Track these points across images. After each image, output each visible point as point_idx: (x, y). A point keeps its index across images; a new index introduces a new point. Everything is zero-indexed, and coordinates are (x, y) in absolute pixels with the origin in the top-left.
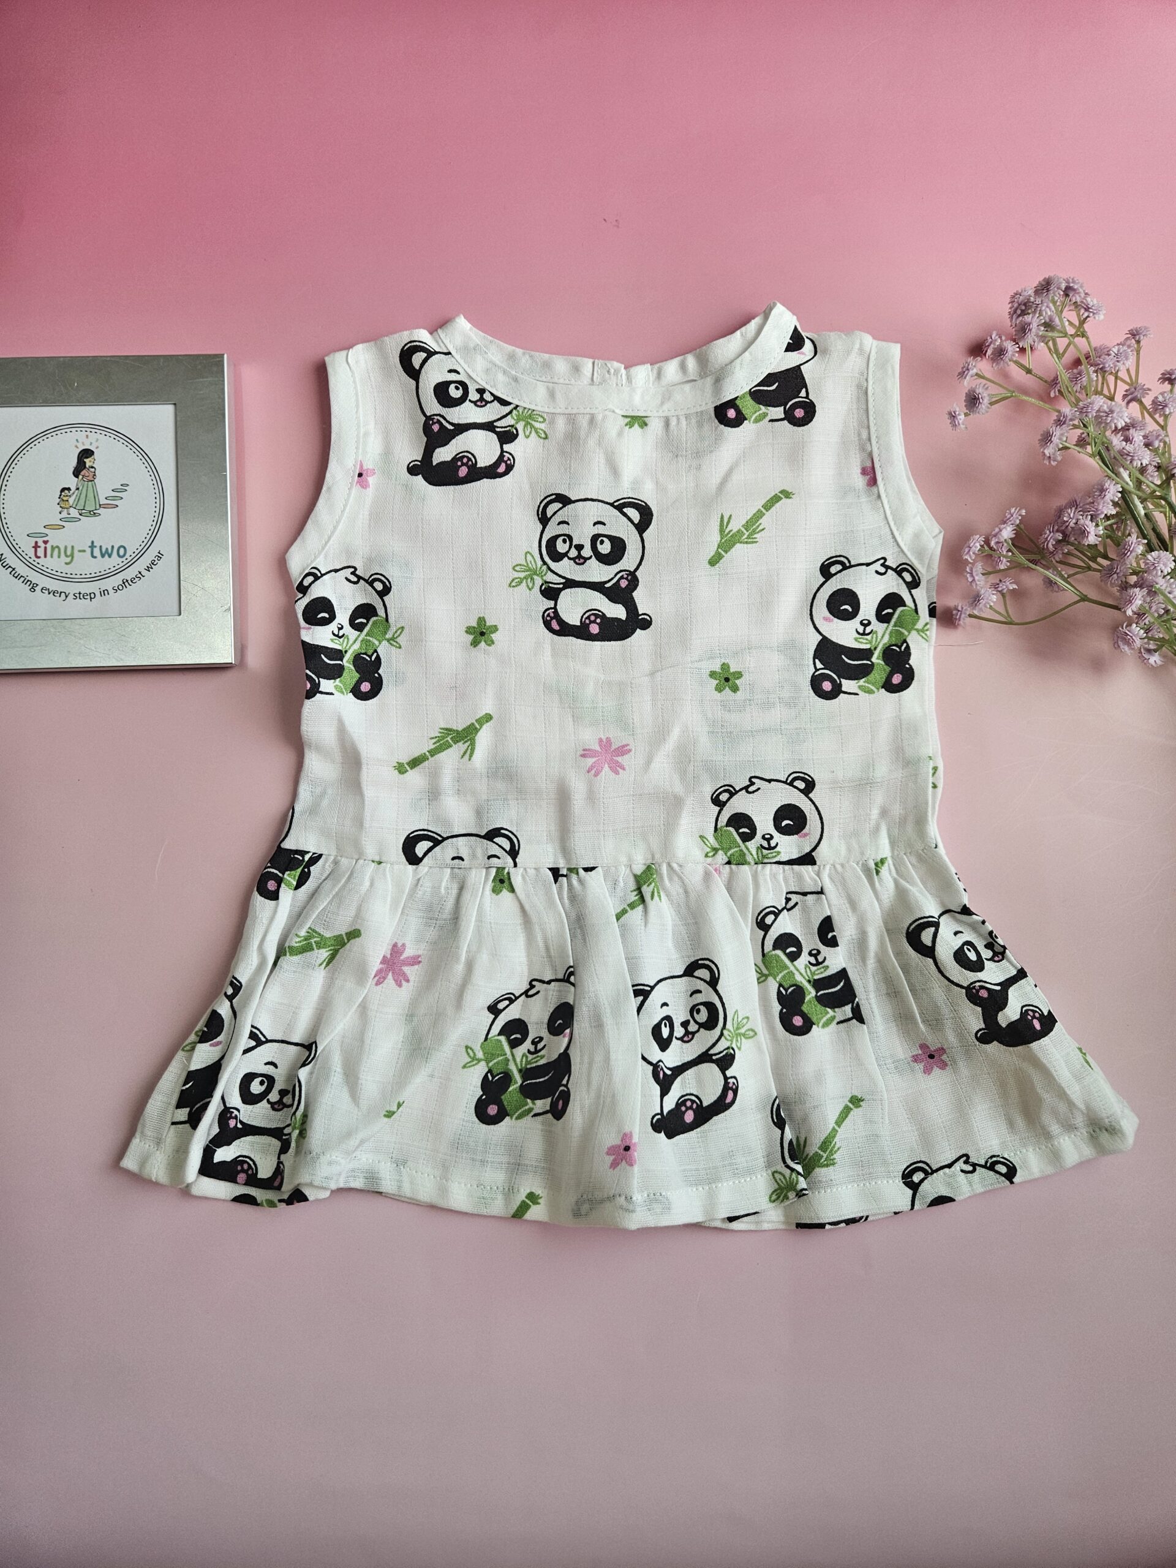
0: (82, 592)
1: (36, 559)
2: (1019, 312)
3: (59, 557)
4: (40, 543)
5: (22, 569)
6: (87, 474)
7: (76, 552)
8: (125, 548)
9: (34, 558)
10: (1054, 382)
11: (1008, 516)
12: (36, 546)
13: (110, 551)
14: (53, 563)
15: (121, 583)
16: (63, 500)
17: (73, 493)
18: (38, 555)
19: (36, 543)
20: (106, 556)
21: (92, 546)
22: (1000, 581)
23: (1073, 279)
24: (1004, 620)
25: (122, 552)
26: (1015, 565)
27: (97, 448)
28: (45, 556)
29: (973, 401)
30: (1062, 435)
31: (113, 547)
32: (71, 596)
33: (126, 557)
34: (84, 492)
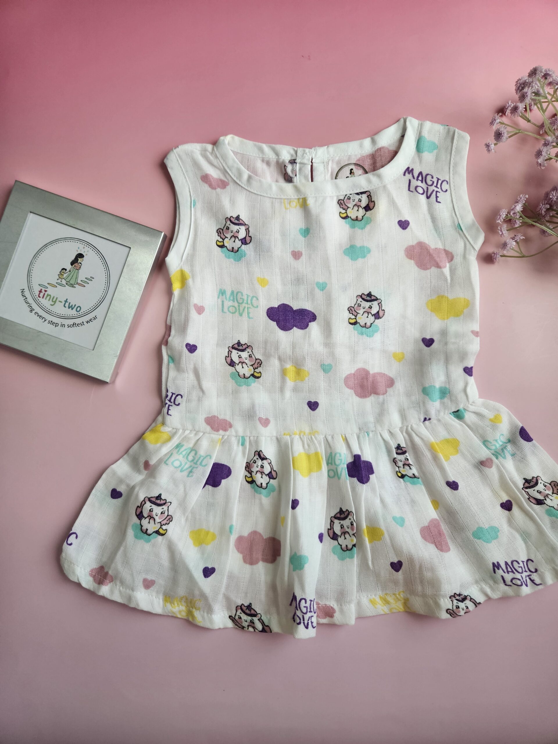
0: (53, 321)
2: (520, 88)
3: (49, 300)
4: (43, 291)
5: (30, 300)
6: (77, 266)
7: (57, 301)
8: (80, 308)
9: (37, 297)
10: (542, 126)
11: (519, 199)
12: (40, 291)
13: (73, 307)
14: (45, 302)
16: (61, 274)
17: (67, 272)
18: (40, 296)
19: (41, 290)
20: (71, 308)
21: (66, 301)
22: (515, 236)
23: (549, 69)
24: (518, 255)
25: (78, 309)
26: (524, 224)
27: (86, 255)
28: (43, 298)
29: (498, 135)
30: (548, 151)
31: (75, 305)
32: (47, 321)
33: (79, 313)
34: (72, 274)
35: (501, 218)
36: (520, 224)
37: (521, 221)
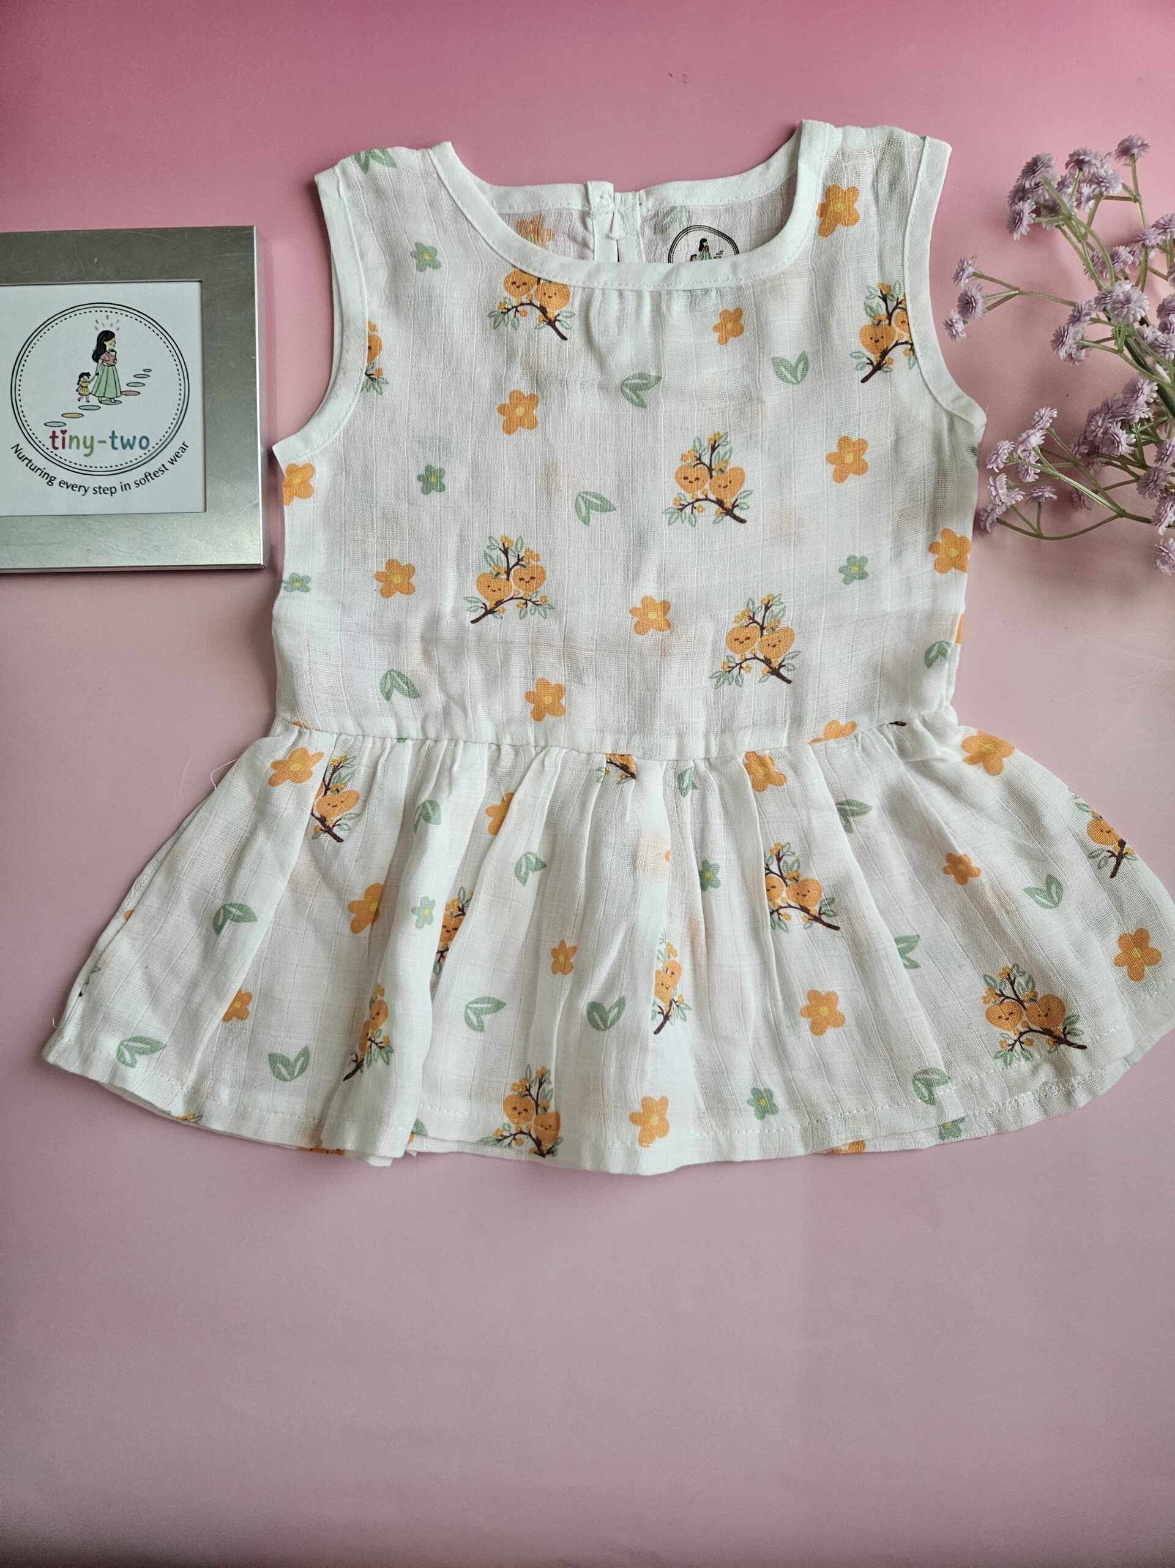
1: (53, 450)
4: (58, 433)
5: (39, 461)
6: (107, 358)
7: (95, 442)
8: (147, 439)
9: (51, 449)
11: (1037, 419)
12: (54, 437)
13: (131, 442)
14: (71, 455)
15: (144, 477)
16: (82, 387)
17: (93, 379)
18: (56, 445)
19: (54, 432)
20: (128, 447)
21: (113, 437)
25: (144, 442)
27: (118, 329)
28: (64, 447)
31: (135, 437)
32: (91, 491)
33: (147, 450)
34: (104, 378)
35: (999, 459)
36: (1037, 477)
37: (1039, 471)
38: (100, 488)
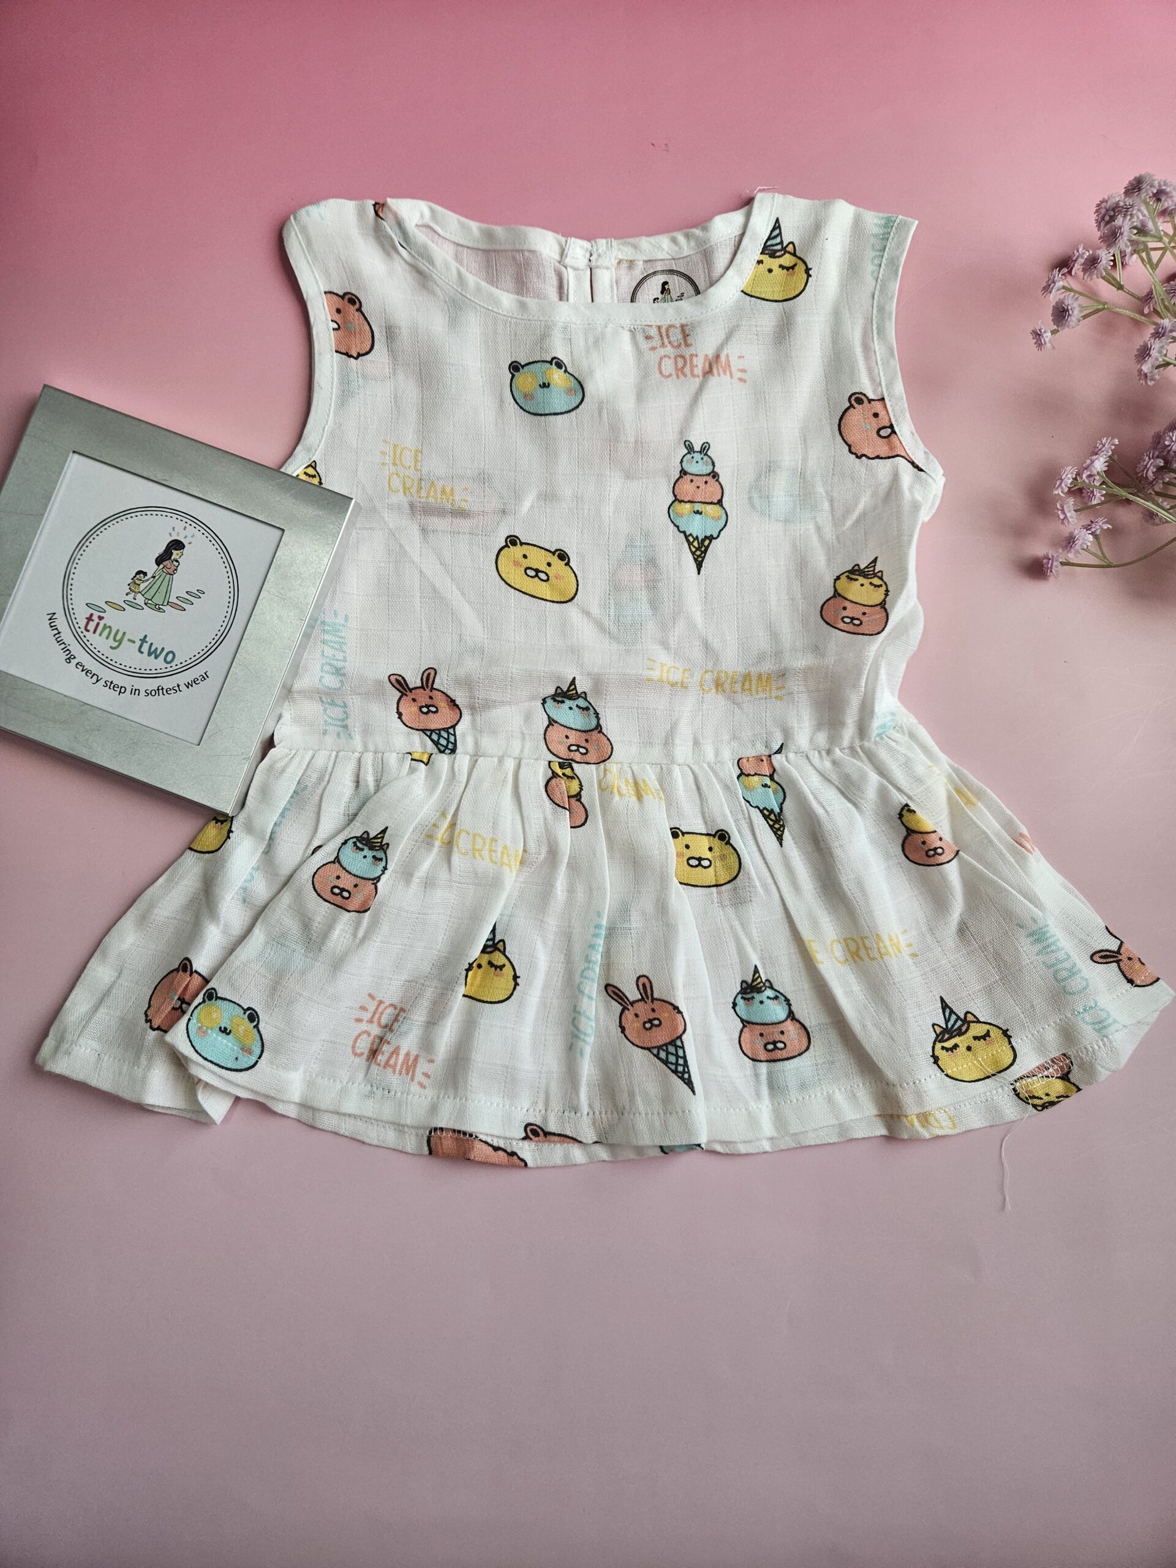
0: (115, 683)
1: (84, 631)
2: (1107, 218)
3: (107, 638)
4: (95, 618)
5: (67, 636)
6: (169, 566)
7: (125, 639)
8: (174, 655)
9: (83, 629)
10: (1149, 297)
11: (1100, 447)
12: (90, 619)
13: (158, 652)
14: (100, 642)
15: (156, 689)
16: (135, 583)
17: (148, 580)
18: (89, 628)
19: (92, 615)
20: (153, 656)
21: (144, 640)
22: (1092, 522)
23: (1164, 181)
24: (1096, 562)
25: (169, 657)
26: (1110, 498)
27: (190, 543)
28: (95, 632)
29: (1061, 314)
30: (1162, 347)
31: (163, 649)
32: (102, 682)
33: (170, 665)
34: (159, 583)
35: (1063, 485)
36: (1103, 498)
37: (1104, 492)
38: (112, 683)
